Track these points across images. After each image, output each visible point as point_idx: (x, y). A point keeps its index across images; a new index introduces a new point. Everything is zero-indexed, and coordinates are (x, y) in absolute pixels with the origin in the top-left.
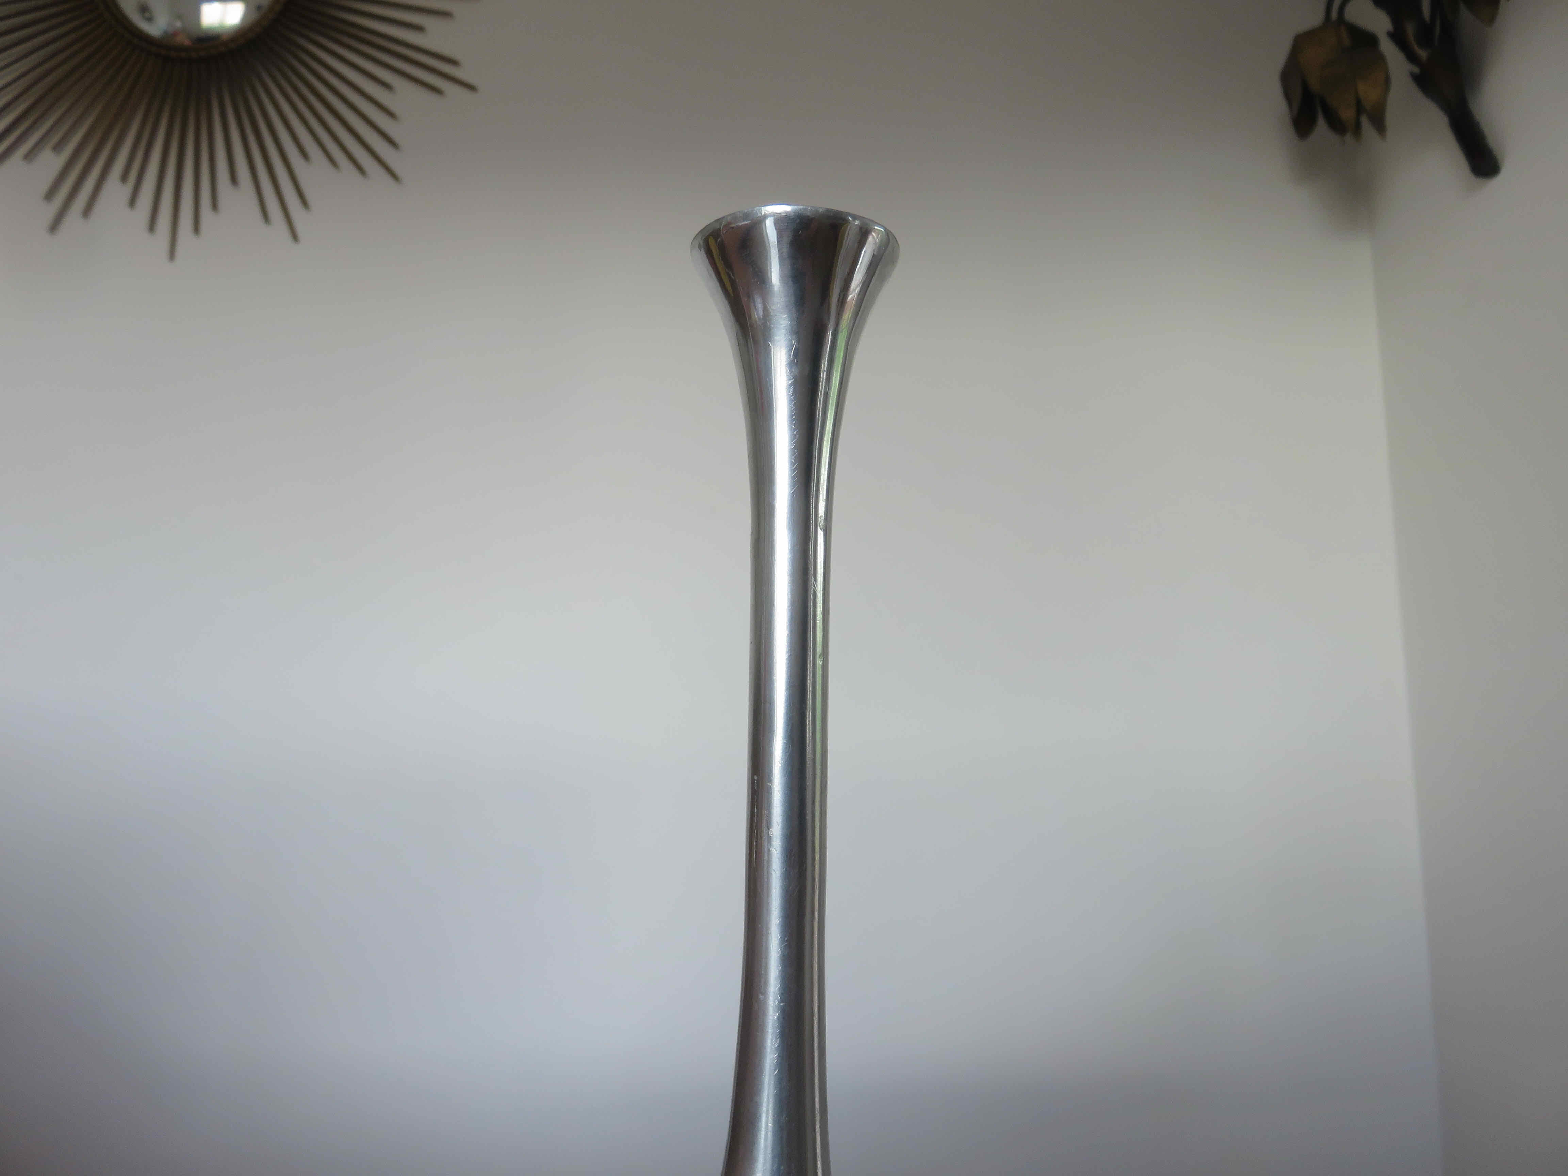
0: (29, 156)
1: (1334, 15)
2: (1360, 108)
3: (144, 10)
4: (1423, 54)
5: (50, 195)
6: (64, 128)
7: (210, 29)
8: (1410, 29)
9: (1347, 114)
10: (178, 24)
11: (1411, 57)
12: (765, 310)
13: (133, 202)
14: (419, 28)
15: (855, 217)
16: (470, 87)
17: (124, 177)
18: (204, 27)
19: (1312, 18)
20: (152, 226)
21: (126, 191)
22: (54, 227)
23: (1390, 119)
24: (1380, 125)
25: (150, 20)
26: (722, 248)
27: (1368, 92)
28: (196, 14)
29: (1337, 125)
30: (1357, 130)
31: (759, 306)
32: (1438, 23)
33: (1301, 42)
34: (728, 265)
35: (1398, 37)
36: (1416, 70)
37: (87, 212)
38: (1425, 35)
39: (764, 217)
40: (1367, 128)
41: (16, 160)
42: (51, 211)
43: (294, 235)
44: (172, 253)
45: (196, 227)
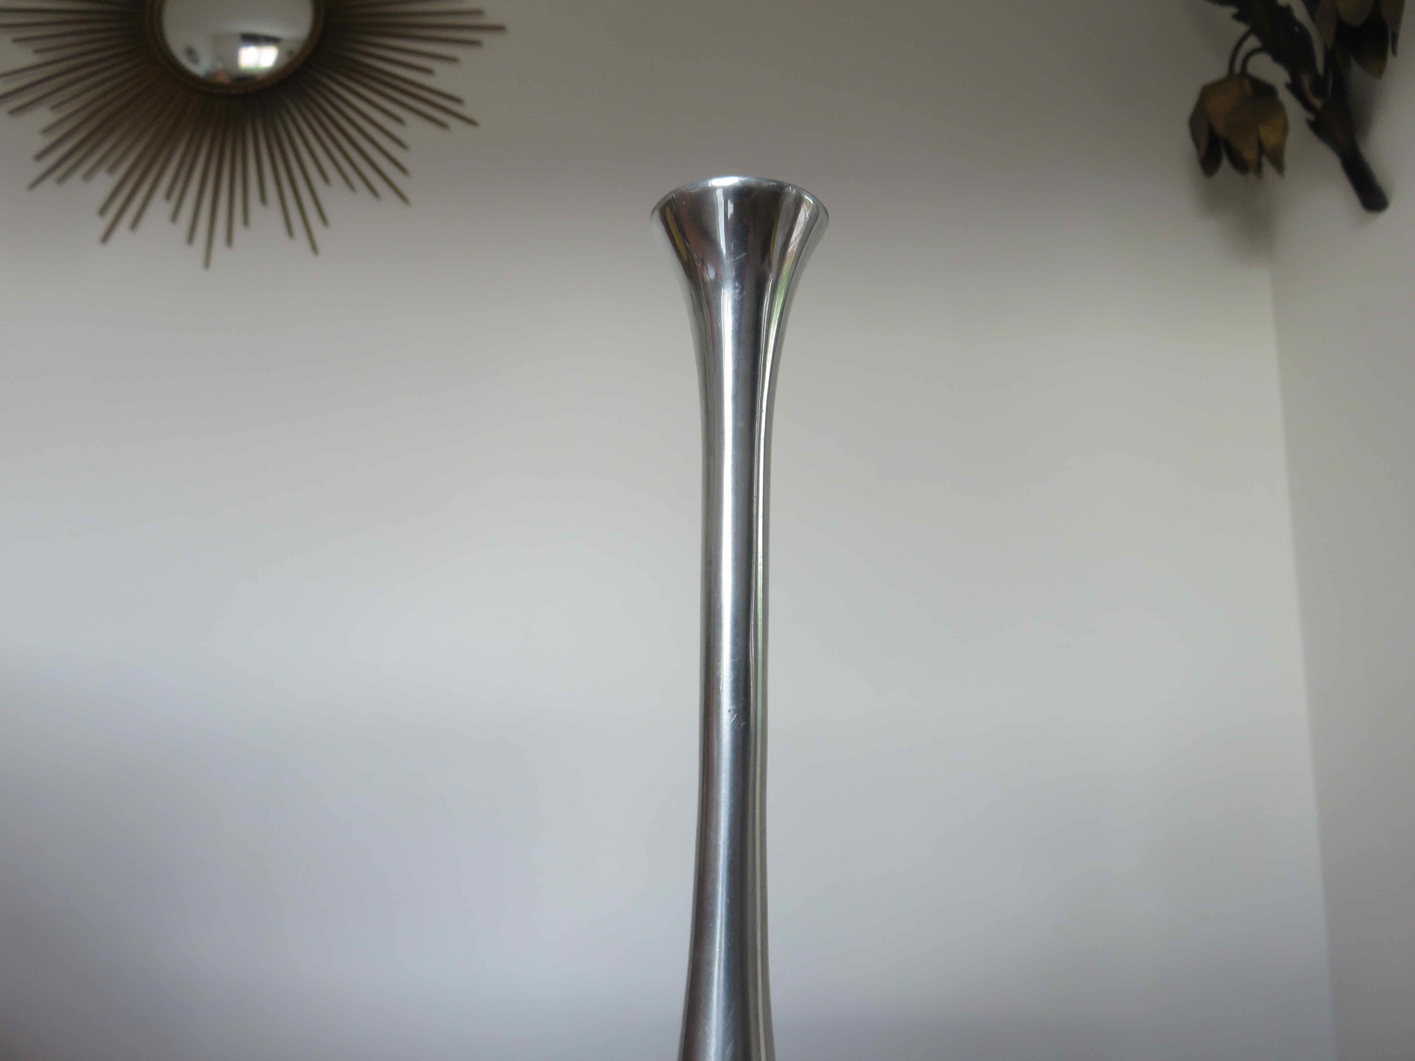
0: (87, 176)
1: (1237, 68)
2: (1261, 149)
3: (191, 53)
4: (1318, 103)
5: (103, 211)
6: (116, 154)
7: (246, 70)
8: (1306, 81)
9: (1249, 155)
10: (220, 66)
11: (1307, 105)
13: (175, 216)
14: (428, 71)
15: (792, 187)
16: (471, 122)
17: (168, 196)
18: (242, 69)
19: (1218, 71)
20: (190, 238)
21: (168, 208)
22: (106, 237)
23: (1287, 158)
24: (1278, 164)
25: (195, 60)
26: (677, 216)
27: (1268, 135)
28: (235, 57)
29: (1240, 165)
30: (1259, 170)
32: (1331, 79)
33: (1207, 92)
35: (1295, 88)
36: (1312, 117)
37: (134, 225)
38: (1319, 87)
39: (714, 189)
40: (1267, 167)
41: (76, 180)
42: (102, 224)
43: (314, 249)
44: (207, 263)
45: (229, 240)
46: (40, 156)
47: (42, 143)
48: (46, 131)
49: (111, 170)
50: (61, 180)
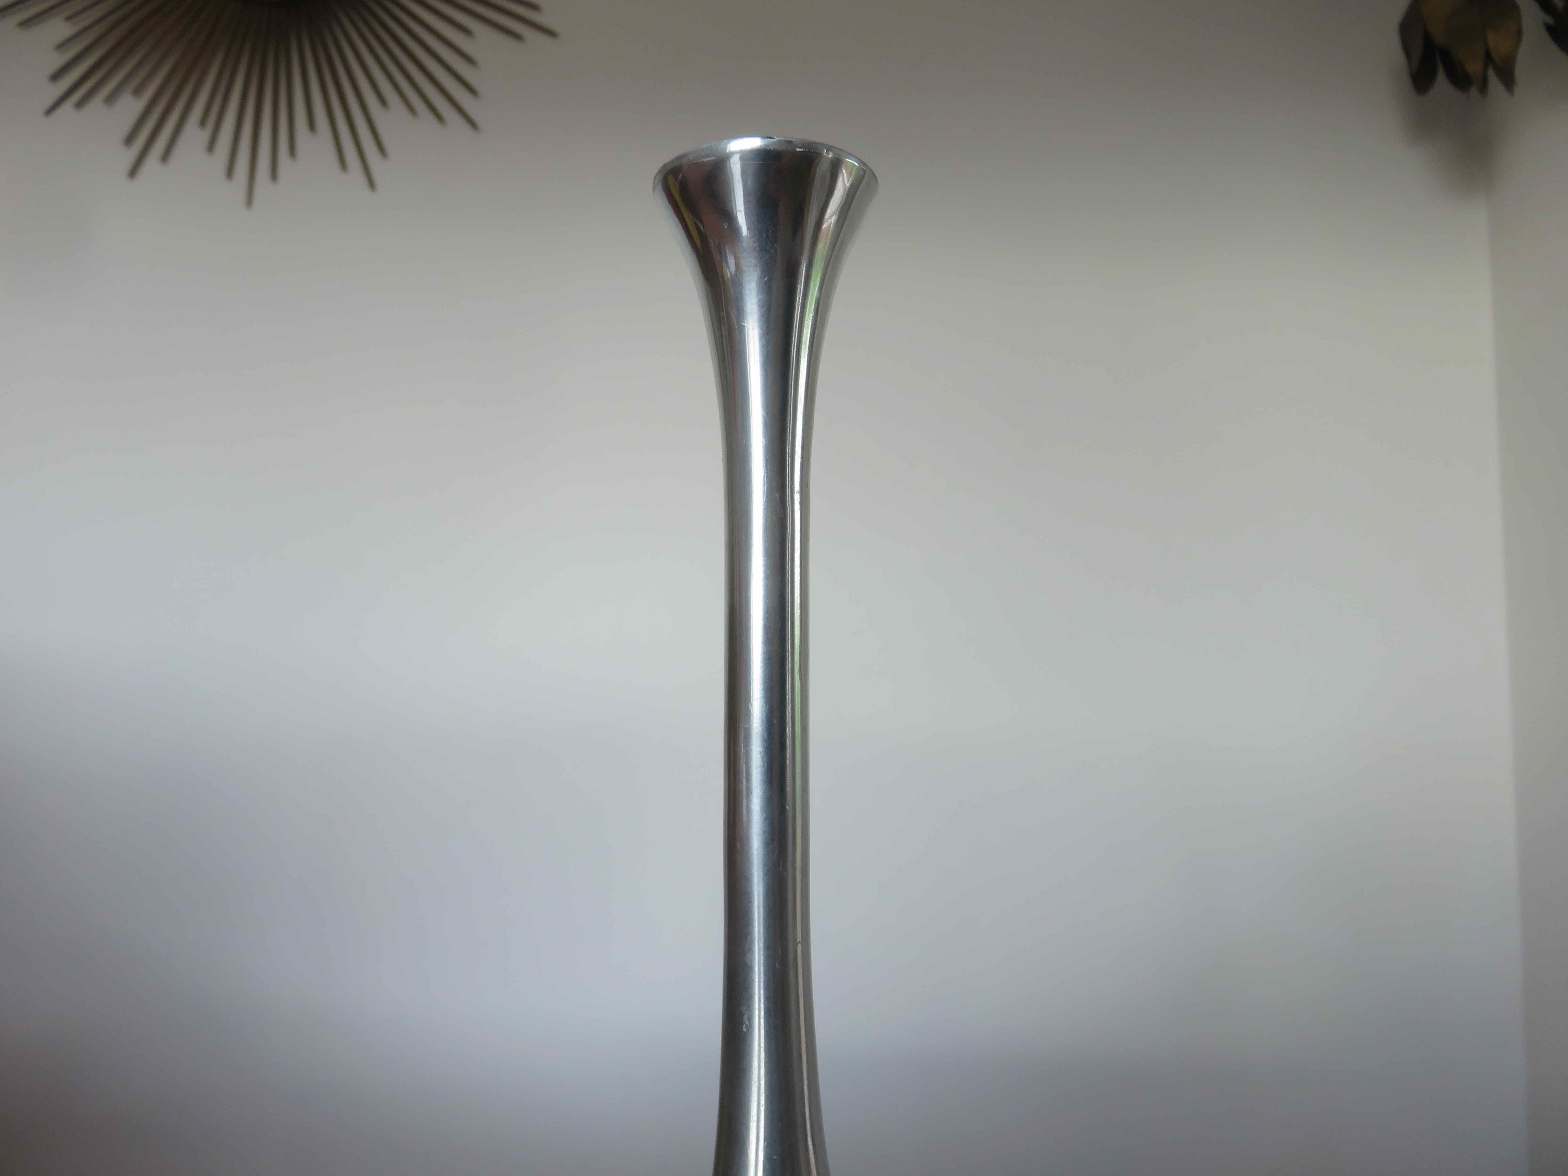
0: (110, 99)
2: (1488, 58)
5: (129, 140)
6: (142, 74)
9: (1473, 67)
12: (737, 266)
15: (829, 148)
16: (551, 33)
17: (203, 122)
20: (230, 171)
21: (204, 136)
22: (133, 172)
23: (1520, 71)
24: (1508, 79)
26: (684, 187)
27: (1497, 43)
29: (1461, 80)
30: (1483, 86)
31: (731, 261)
34: (696, 213)
36: (1550, 20)
37: (165, 157)
39: (731, 154)
40: (1494, 83)
41: (97, 104)
42: (130, 155)
43: (371, 184)
44: (249, 200)
45: (274, 174)
46: (56, 77)
47: (57, 60)
48: (62, 46)
49: (137, 92)
50: (80, 104)
